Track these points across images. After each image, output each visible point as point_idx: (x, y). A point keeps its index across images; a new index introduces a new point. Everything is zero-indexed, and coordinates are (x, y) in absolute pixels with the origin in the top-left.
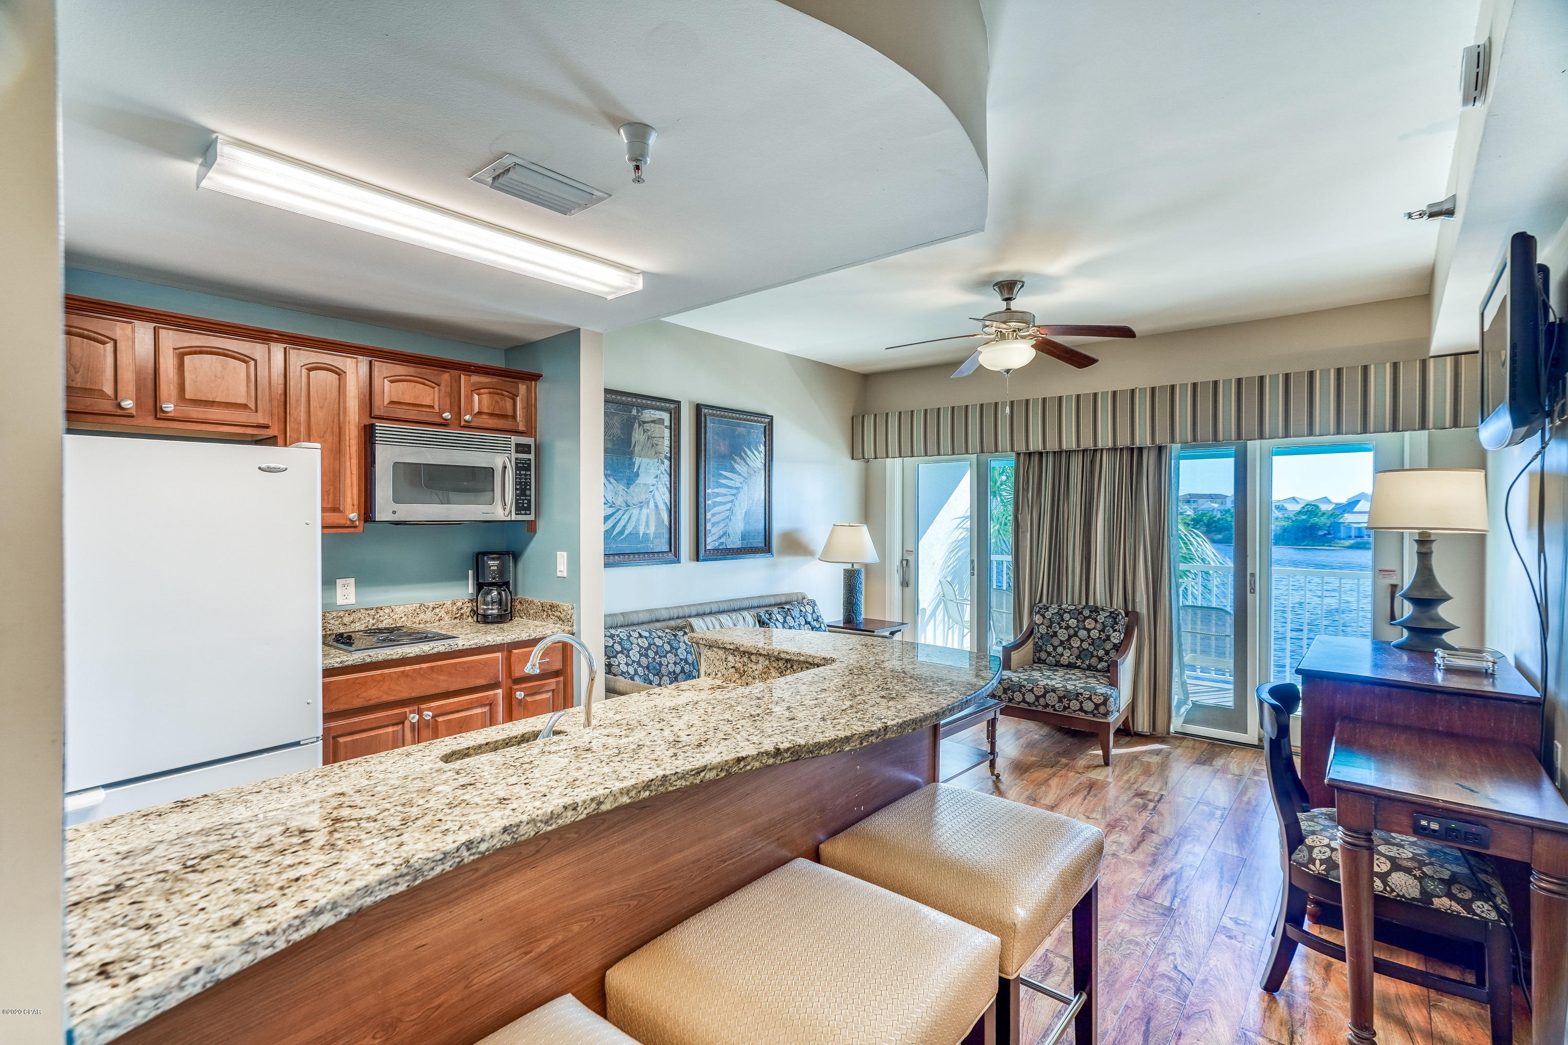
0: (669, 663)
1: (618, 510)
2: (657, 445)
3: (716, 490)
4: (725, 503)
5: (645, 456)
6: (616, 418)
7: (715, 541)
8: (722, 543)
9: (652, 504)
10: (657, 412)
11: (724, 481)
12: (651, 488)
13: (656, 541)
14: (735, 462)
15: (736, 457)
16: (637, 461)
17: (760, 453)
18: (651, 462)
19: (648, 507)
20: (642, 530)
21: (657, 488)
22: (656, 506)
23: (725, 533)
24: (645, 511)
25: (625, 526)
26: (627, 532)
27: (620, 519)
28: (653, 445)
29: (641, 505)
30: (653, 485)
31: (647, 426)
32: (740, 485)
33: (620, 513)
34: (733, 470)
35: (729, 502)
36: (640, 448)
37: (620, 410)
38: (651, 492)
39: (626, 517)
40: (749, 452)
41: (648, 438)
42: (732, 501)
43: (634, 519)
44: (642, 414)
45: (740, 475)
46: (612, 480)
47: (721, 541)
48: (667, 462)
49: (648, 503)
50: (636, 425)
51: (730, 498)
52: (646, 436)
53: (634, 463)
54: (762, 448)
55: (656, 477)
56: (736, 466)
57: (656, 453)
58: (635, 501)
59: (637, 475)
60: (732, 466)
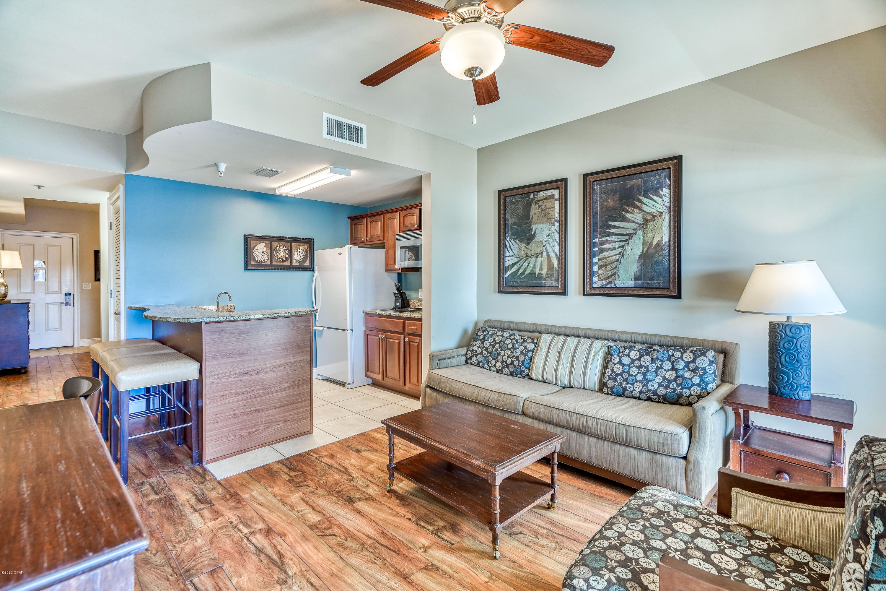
0: (504, 355)
1: (522, 259)
2: (548, 213)
3: (604, 239)
4: (614, 249)
5: (540, 223)
6: (520, 203)
7: (602, 280)
8: (610, 283)
9: (545, 254)
10: (549, 191)
11: (613, 231)
12: (544, 243)
13: (548, 279)
14: (627, 211)
15: (627, 208)
16: (534, 227)
17: (661, 197)
18: (544, 226)
19: (542, 257)
20: (537, 271)
21: (549, 243)
22: (548, 255)
23: (614, 274)
24: (539, 259)
25: (525, 270)
26: (527, 273)
27: (523, 264)
28: (545, 215)
29: (537, 255)
30: (546, 241)
31: (541, 203)
32: (632, 231)
33: (523, 261)
34: (624, 219)
35: (619, 247)
36: (536, 218)
37: (522, 198)
38: (544, 246)
39: (526, 263)
40: (645, 200)
41: (542, 211)
42: (623, 246)
43: (532, 265)
44: (537, 196)
45: (634, 222)
46: (517, 241)
47: (610, 280)
48: (556, 224)
49: (542, 253)
50: (533, 204)
51: (621, 244)
52: (540, 210)
53: (532, 229)
54: (666, 192)
55: (548, 236)
56: (627, 215)
57: (548, 219)
58: (533, 252)
59: (534, 236)
60: (624, 216)
